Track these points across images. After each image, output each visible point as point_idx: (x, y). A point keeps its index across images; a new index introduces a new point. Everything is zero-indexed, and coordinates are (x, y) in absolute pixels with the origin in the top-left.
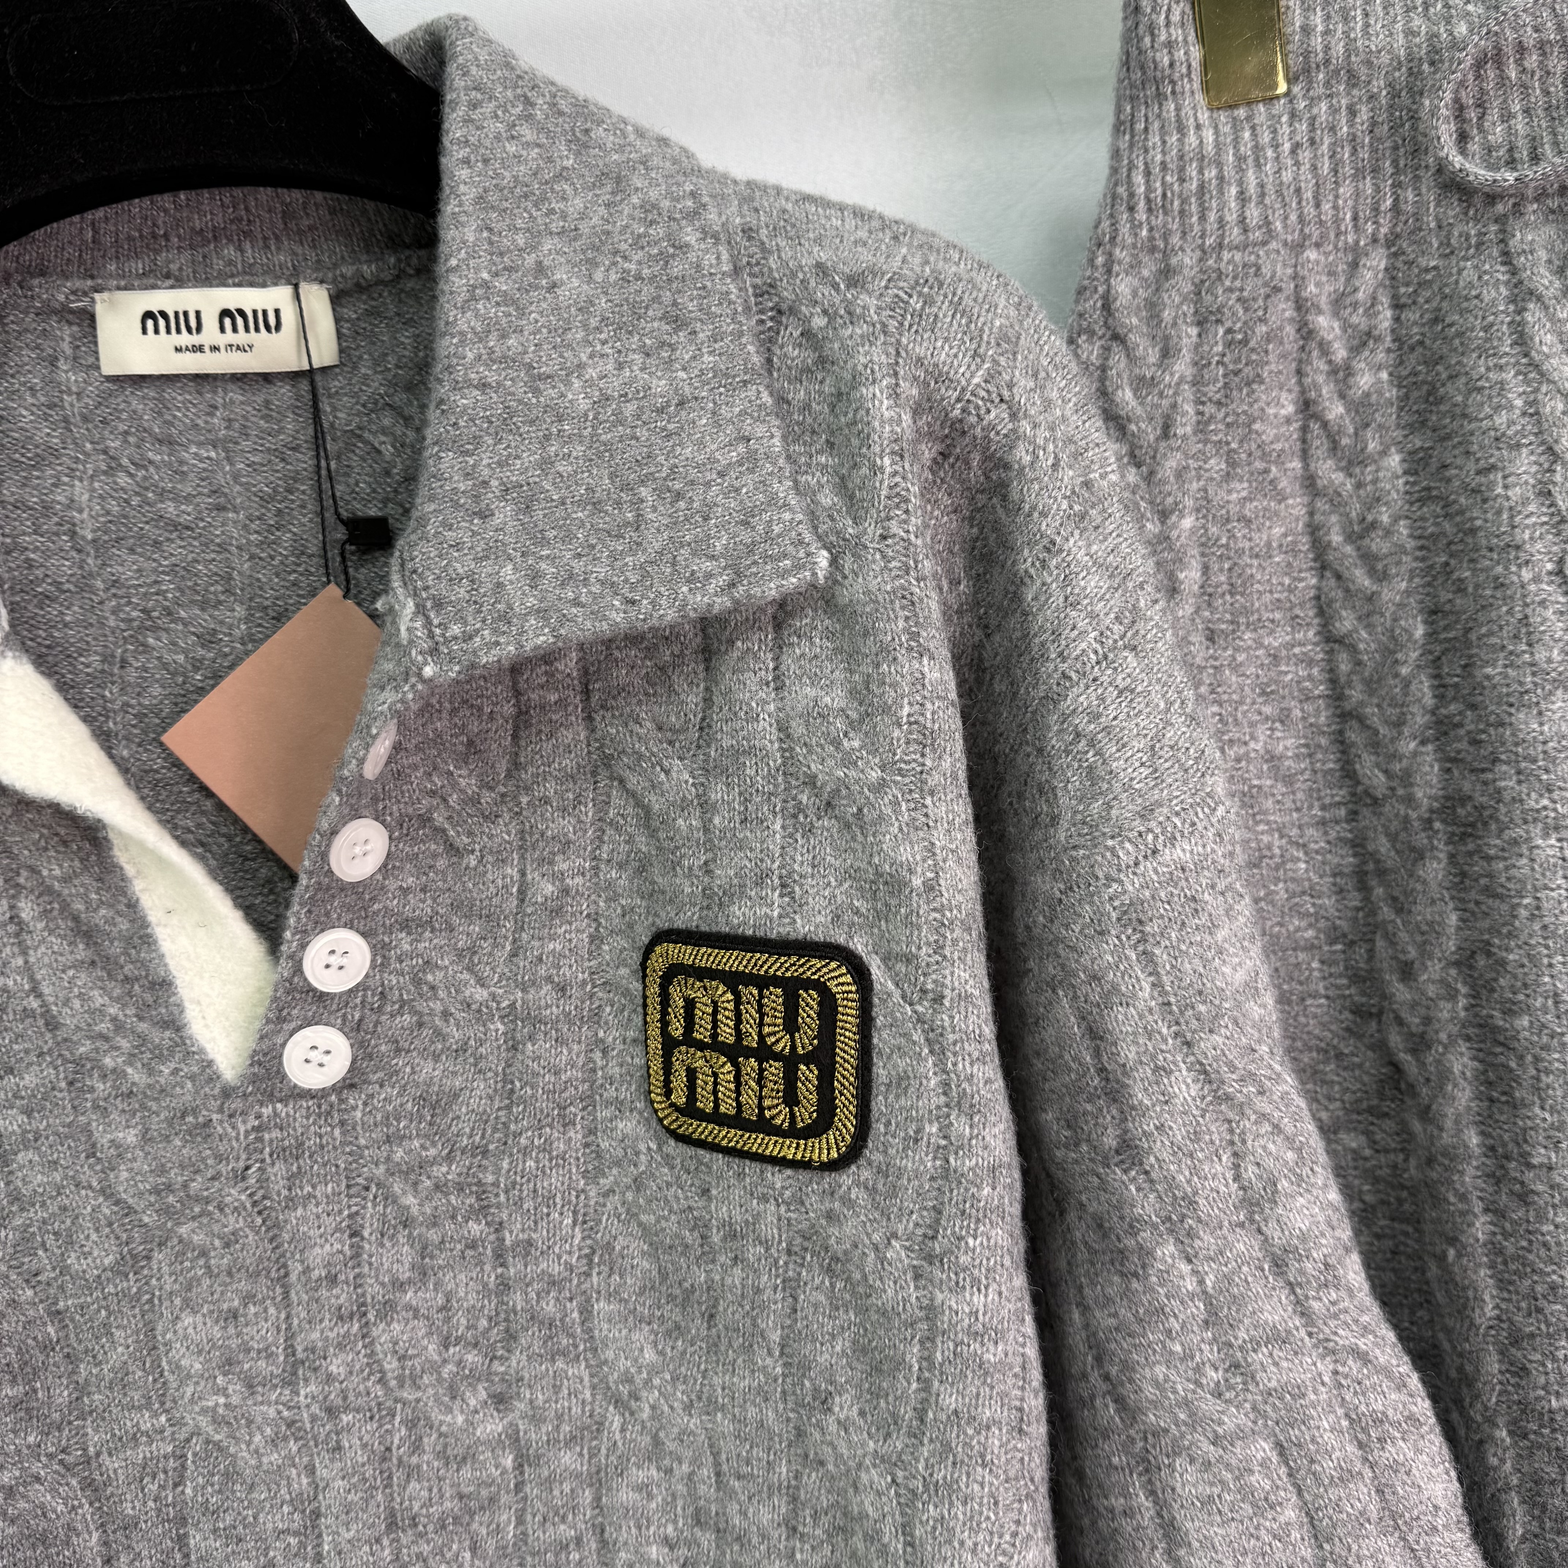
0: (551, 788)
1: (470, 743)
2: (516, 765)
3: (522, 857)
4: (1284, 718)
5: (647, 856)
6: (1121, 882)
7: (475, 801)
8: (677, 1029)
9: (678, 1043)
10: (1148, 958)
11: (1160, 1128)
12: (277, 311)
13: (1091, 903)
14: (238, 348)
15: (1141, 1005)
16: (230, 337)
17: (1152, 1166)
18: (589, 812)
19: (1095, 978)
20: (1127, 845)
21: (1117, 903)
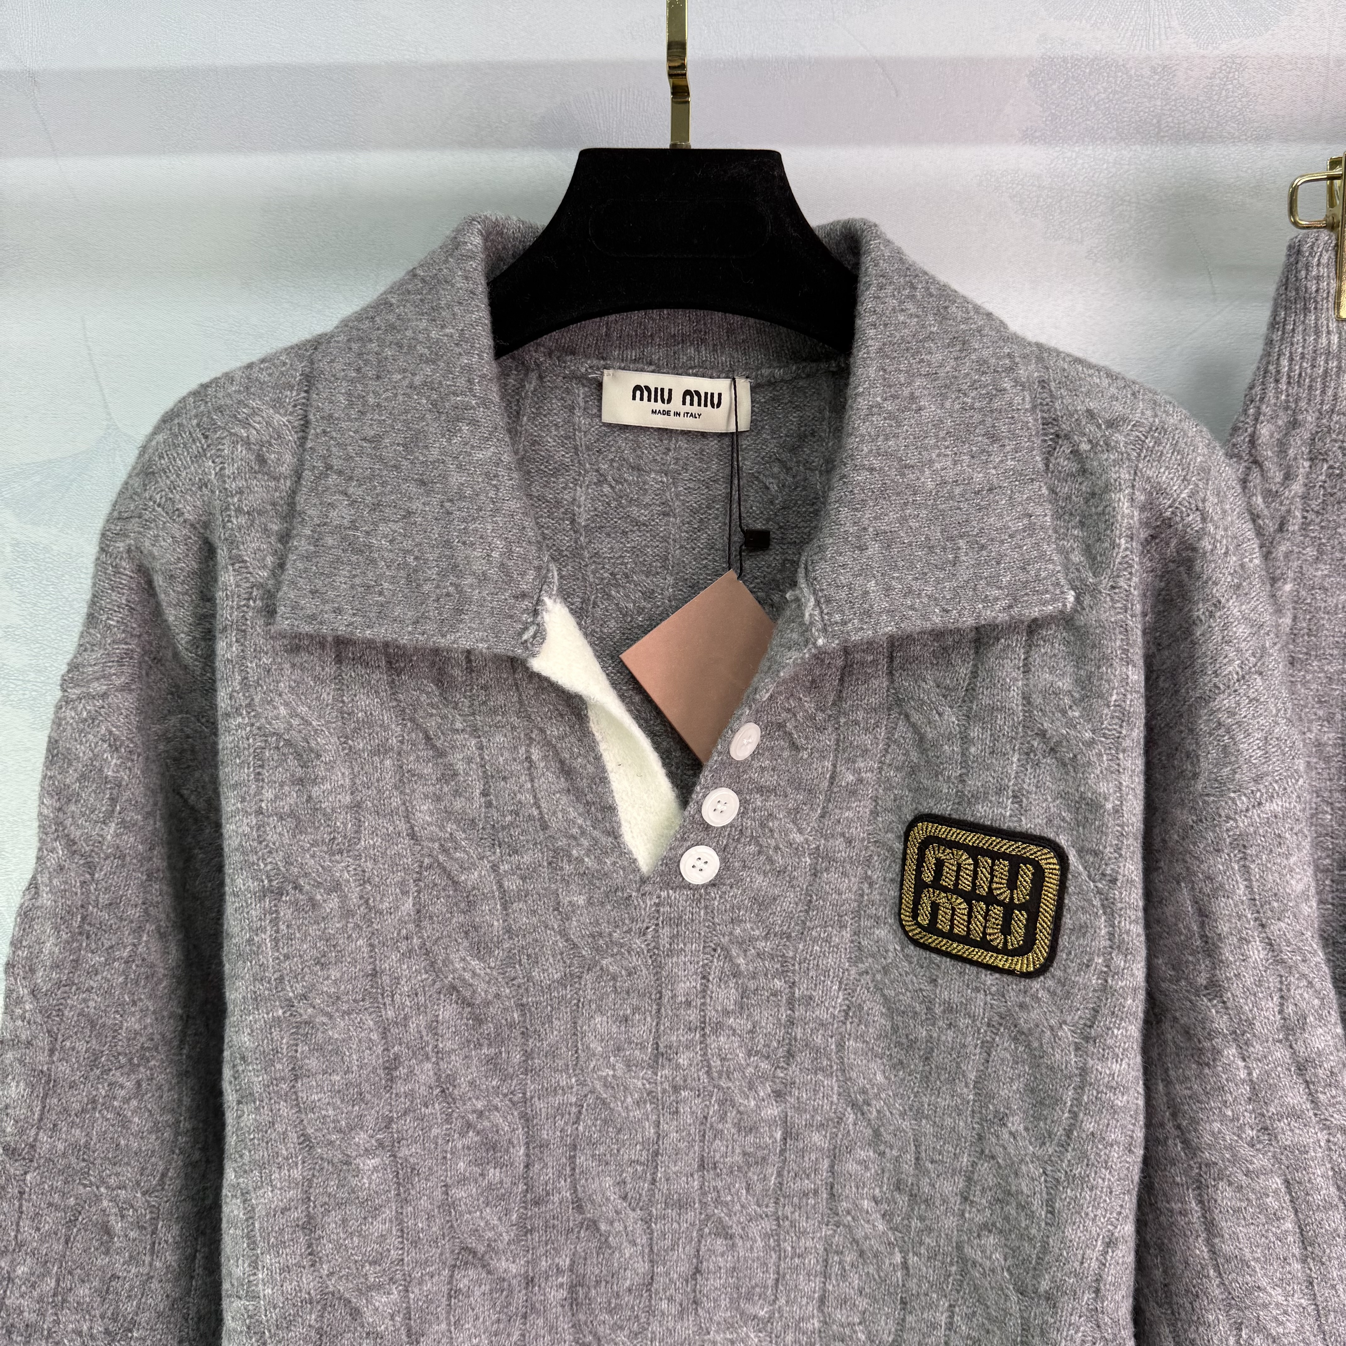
0: (861, 715)
1: (813, 681)
2: (840, 698)
3: (836, 756)
4: (1330, 719)
5: (918, 766)
6: (1235, 820)
7: (813, 718)
8: (928, 877)
9: (927, 886)
10: (1246, 869)
11: (1237, 976)
12: (720, 395)
13: (1214, 831)
14: (692, 415)
15: (1236, 898)
16: (688, 408)
17: (1228, 998)
18: (882, 733)
19: (1210, 878)
20: (1243, 798)
21: (1231, 833)
